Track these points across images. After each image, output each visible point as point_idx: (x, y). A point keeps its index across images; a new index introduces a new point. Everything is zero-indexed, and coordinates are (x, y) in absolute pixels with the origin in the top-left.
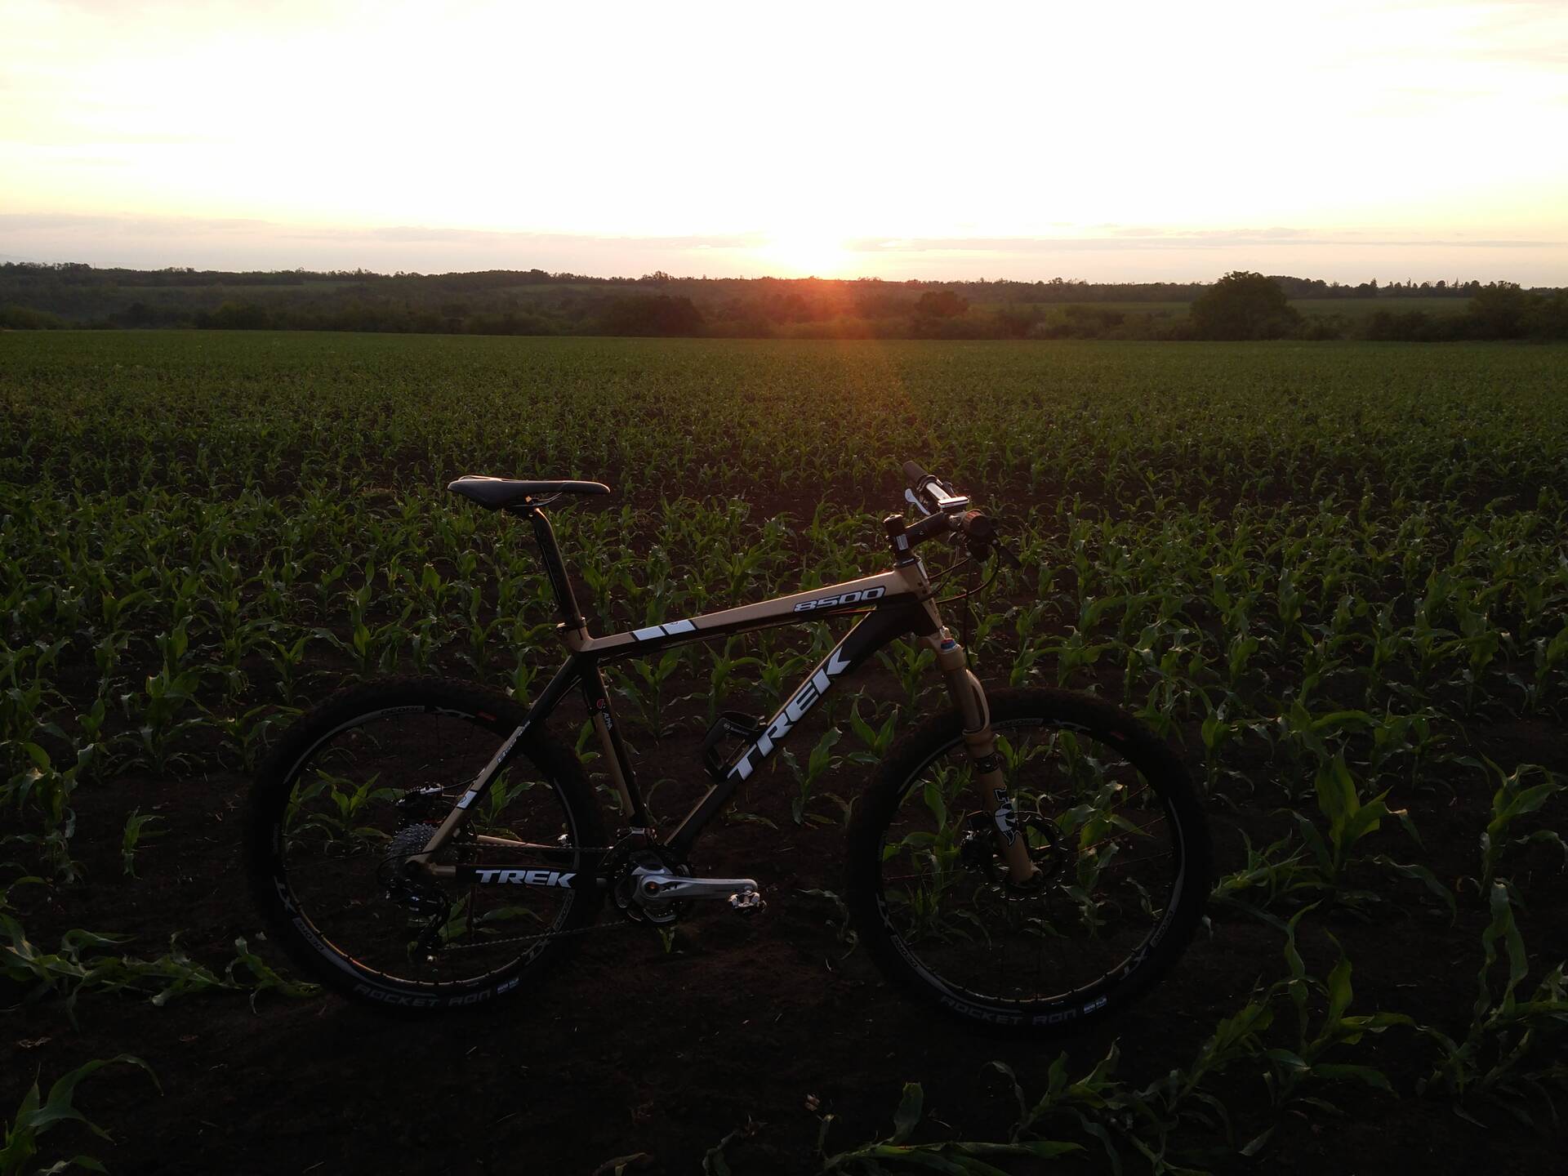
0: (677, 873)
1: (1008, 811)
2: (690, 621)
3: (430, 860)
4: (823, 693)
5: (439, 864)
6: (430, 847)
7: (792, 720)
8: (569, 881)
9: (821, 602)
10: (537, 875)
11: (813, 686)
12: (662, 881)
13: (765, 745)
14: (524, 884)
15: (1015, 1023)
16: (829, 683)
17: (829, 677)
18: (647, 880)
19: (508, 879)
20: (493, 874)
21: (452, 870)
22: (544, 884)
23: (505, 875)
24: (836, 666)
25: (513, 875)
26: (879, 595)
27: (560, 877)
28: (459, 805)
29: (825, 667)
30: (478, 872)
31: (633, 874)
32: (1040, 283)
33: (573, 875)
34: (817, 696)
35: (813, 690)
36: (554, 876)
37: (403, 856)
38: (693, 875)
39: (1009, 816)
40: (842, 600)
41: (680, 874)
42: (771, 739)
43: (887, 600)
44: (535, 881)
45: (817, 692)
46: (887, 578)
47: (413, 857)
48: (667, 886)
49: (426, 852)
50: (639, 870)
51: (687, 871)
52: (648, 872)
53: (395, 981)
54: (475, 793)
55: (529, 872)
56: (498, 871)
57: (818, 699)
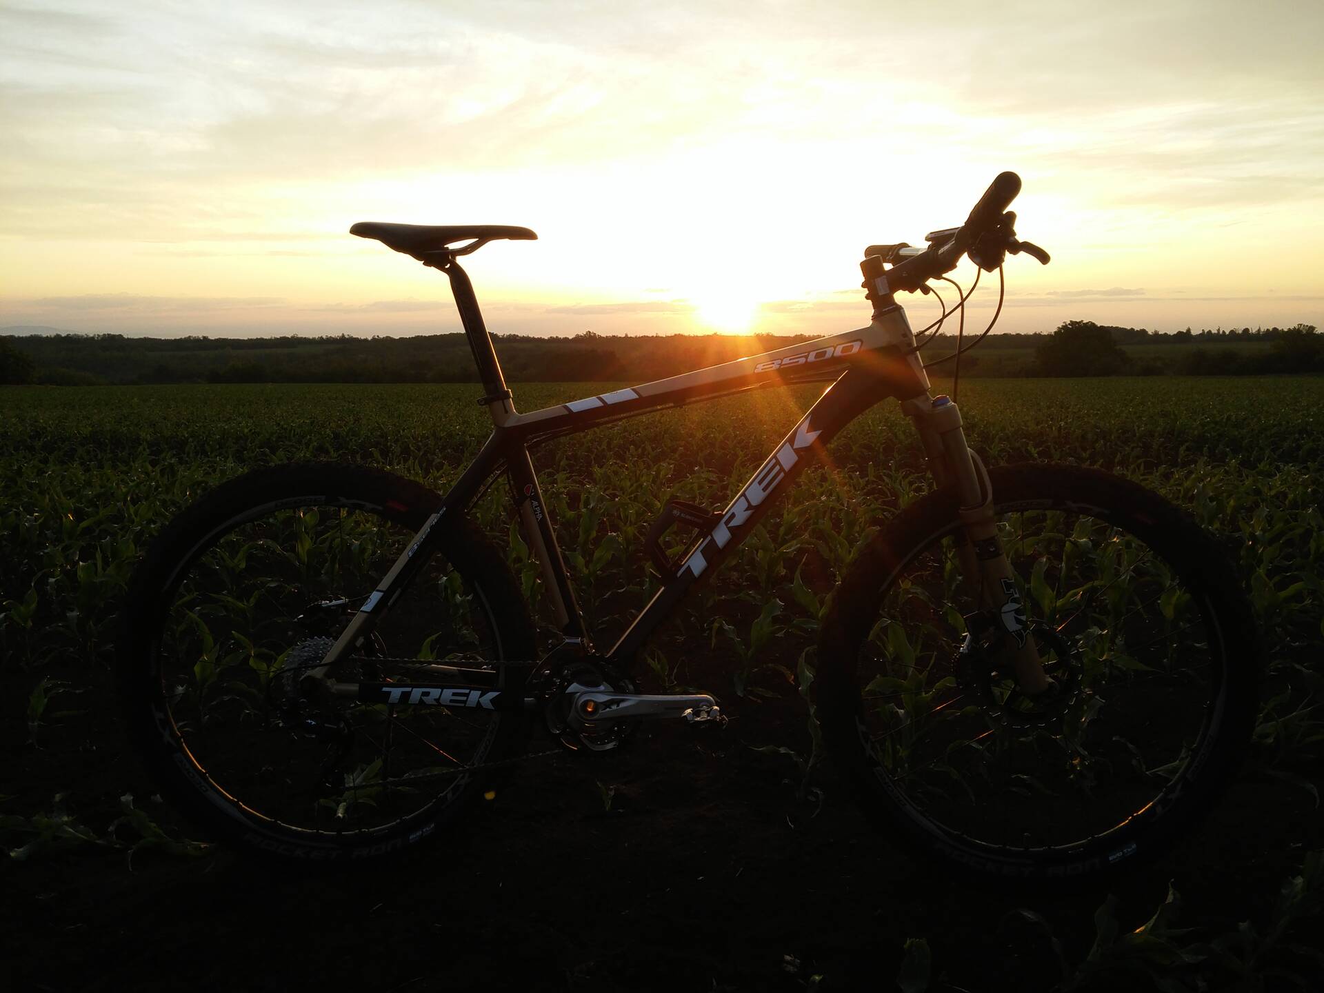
0: (619, 689)
2: (633, 390)
3: (328, 675)
4: (791, 470)
5: (340, 680)
6: (330, 657)
7: (754, 503)
8: (492, 701)
9: (786, 361)
10: (454, 694)
12: (599, 699)
13: (721, 536)
14: (440, 704)
15: (1026, 873)
16: (796, 458)
17: (797, 451)
18: (584, 698)
19: (421, 699)
20: (403, 693)
21: (354, 688)
22: (463, 705)
24: (805, 438)
26: (855, 350)
27: (481, 696)
28: (363, 610)
29: (791, 441)
30: (385, 689)
31: (567, 691)
33: (497, 693)
34: (783, 474)
35: (778, 468)
36: (475, 695)
37: (298, 671)
38: (638, 692)
40: (811, 358)
41: (623, 691)
42: (730, 529)
44: (452, 701)
47: (309, 673)
48: (608, 704)
49: (325, 665)
50: (574, 687)
51: (631, 687)
52: (583, 689)
53: (291, 829)
54: (381, 594)
55: (445, 690)
56: (409, 689)
57: (783, 478)
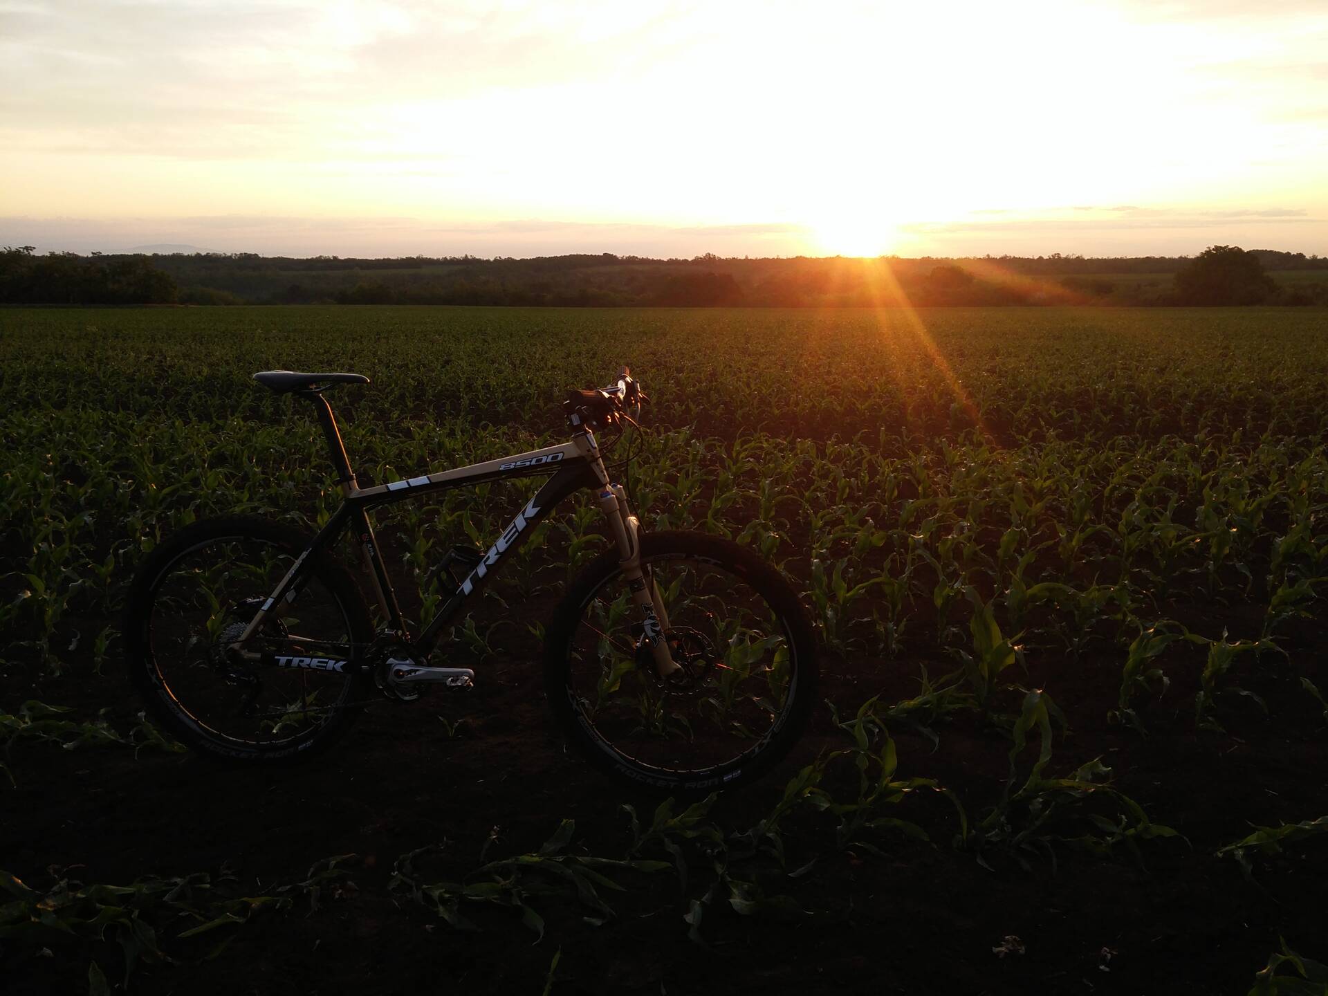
1: (652, 621)
2: (428, 478)
3: (242, 647)
4: (522, 531)
5: (249, 651)
6: (243, 637)
7: (500, 551)
8: (341, 667)
9: (518, 463)
10: (319, 662)
11: (515, 526)
12: (405, 668)
13: (481, 570)
14: (310, 668)
15: (672, 786)
16: (525, 524)
17: (525, 519)
18: (397, 668)
19: (299, 665)
20: (287, 660)
21: (258, 656)
22: (324, 668)
23: (296, 660)
24: (531, 511)
25: (302, 661)
26: (559, 459)
27: (335, 664)
28: (263, 608)
29: (523, 514)
30: (276, 657)
31: (387, 663)
32: (1041, 258)
33: (346, 663)
34: (517, 533)
35: (515, 529)
36: (331, 663)
37: (227, 643)
38: (429, 665)
39: (653, 625)
40: (533, 462)
41: (418, 663)
42: (486, 566)
43: (566, 462)
44: (317, 666)
45: (517, 530)
46: (566, 448)
47: (232, 645)
48: (410, 672)
49: (240, 642)
50: (391, 660)
51: (425, 661)
52: (397, 662)
53: (229, 739)
54: (273, 600)
55: (314, 659)
56: (291, 658)
57: (518, 536)
